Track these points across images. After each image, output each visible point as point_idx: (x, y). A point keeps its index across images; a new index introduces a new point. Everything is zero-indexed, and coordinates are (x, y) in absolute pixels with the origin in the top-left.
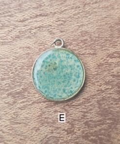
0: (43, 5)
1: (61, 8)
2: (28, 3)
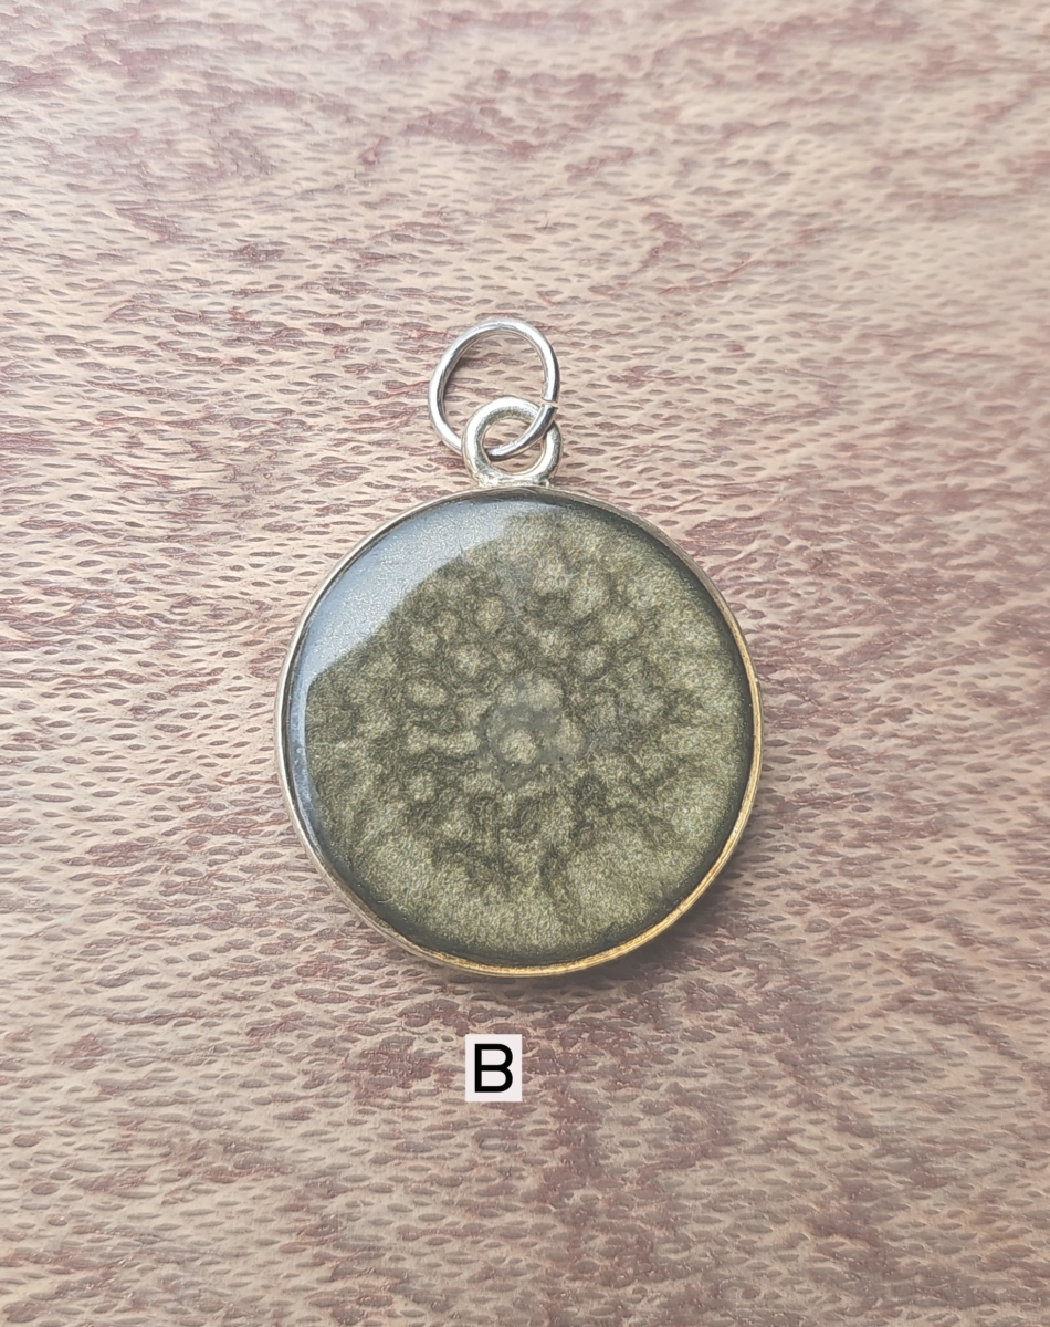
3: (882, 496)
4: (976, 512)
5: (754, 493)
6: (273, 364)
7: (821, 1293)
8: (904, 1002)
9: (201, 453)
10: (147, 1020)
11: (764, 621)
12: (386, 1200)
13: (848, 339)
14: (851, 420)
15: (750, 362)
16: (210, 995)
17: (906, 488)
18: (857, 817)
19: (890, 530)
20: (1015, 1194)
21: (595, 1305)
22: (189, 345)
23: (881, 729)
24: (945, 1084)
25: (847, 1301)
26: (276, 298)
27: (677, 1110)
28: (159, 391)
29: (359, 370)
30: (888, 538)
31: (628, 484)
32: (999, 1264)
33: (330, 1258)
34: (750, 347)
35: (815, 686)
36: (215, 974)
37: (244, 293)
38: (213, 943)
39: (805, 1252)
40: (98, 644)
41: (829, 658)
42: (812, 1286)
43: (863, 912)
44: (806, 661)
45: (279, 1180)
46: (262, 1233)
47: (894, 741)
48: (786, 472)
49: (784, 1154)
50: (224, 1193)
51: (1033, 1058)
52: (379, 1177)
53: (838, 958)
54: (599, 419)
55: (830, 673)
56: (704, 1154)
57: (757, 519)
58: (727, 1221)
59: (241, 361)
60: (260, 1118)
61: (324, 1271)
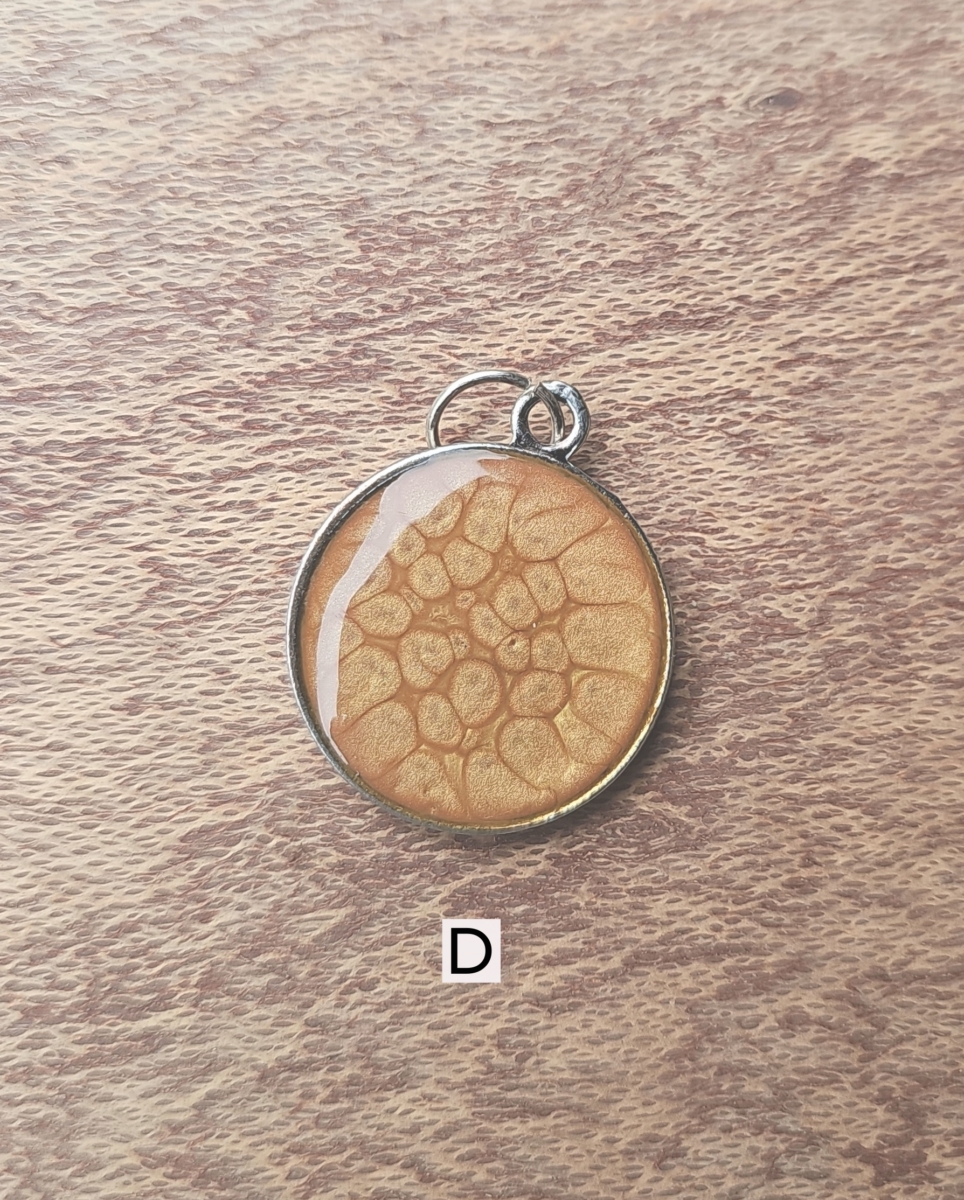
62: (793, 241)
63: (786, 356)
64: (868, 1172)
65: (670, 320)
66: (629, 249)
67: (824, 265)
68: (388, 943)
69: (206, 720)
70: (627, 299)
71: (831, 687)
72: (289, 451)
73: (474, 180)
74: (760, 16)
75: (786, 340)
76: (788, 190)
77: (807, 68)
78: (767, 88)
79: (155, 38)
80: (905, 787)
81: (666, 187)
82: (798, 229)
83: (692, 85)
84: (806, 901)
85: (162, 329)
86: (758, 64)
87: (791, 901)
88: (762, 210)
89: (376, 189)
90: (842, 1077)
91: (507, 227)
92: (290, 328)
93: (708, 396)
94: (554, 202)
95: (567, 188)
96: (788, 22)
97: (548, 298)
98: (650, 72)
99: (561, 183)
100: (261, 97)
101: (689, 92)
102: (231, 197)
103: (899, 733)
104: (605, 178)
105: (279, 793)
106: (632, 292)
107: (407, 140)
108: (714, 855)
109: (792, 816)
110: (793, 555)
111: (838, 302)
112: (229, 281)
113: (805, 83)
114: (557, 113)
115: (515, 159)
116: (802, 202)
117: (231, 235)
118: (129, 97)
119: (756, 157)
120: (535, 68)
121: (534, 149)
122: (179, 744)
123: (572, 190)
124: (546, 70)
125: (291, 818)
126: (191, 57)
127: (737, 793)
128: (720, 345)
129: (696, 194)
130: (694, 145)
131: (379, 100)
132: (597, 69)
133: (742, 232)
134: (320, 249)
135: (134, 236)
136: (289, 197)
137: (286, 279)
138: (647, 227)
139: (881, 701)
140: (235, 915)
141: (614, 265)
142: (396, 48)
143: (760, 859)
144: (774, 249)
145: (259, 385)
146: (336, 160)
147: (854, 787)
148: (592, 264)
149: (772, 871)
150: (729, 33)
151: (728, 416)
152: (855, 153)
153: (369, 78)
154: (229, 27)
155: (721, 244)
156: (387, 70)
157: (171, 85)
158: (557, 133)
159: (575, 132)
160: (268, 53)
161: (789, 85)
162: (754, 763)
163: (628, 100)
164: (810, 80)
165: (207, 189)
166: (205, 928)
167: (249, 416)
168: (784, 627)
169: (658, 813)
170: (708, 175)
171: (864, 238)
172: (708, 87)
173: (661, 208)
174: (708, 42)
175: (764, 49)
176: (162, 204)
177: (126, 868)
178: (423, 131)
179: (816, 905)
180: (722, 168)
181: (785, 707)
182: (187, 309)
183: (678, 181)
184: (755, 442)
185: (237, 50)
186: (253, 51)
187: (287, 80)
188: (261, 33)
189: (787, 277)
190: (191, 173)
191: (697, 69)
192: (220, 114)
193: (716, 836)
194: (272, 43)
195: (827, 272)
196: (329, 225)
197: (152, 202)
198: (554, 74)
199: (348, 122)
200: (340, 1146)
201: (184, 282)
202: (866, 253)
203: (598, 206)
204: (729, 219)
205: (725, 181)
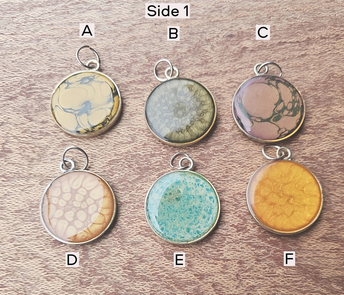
0: (209, 61)
1: (234, 66)
2: (190, 59)
3: (141, 155)
4: (157, 157)
5: (120, 155)
6: (46, 138)
7: (124, 278)
8: (140, 233)
9: (34, 152)
10: (21, 235)
11: (120, 175)
12: (56, 263)
13: (137, 131)
14: (137, 143)
15: (120, 135)
16: (31, 232)
17: (145, 154)
18: (134, 205)
19: (142, 160)
20: (156, 264)
21: (87, 279)
22: (33, 136)
23: (138, 191)
24: (146, 246)
25: (128, 280)
26: (47, 129)
27: (102, 250)
28: (28, 143)
29: (58, 139)
30: (141, 162)
31: (99, 154)
32: (153, 275)
33: (46, 271)
34: (121, 133)
35: (128, 185)
36: (31, 229)
37: (42, 128)
38: (32, 224)
39: (121, 272)
40: (17, 181)
41: (130, 180)
42: (122, 277)
43: (134, 219)
44: (127, 181)
45: (40, 259)
46: (36, 267)
47: (141, 193)
48: (125, 152)
49: (119, 257)
50: (31, 261)
51: (161, 243)
52: (55, 259)
53: (129, 227)
54: (96, 145)
55: (130, 183)
56: (105, 257)
57: (120, 159)
58: (109, 267)
59: (41, 138)
60: (37, 250)
61: (45, 273)
62: (231, 61)
63: (228, 81)
64: (236, 230)
65: (206, 74)
66: (199, 61)
67: (237, 65)
68: (146, 182)
69: (115, 141)
70: (198, 70)
71: (233, 141)
72: (133, 95)
73: (170, 49)
74: (227, 21)
75: (228, 78)
76: (231, 52)
77: (236, 30)
78: (227, 34)
79: (113, 24)
80: (247, 160)
81: (207, 51)
82: (232, 59)
83: (213, 33)
84: (226, 179)
85: (111, 74)
86: (226, 30)
87: (223, 179)
88: (225, 55)
89: (152, 50)
90: (231, 212)
91: (176, 57)
92: (134, 74)
93: (213, 88)
94: (185, 53)
95: (188, 51)
96: (232, 22)
97: (183, 70)
98: (205, 31)
99: (187, 50)
100: (131, 34)
101: (212, 34)
102: (125, 51)
103: (246, 150)
104: (195, 49)
105: (127, 154)
106: (199, 69)
107: (158, 42)
108: (209, 170)
109: (224, 164)
110: (228, 117)
111: (239, 72)
112: (124, 66)
113: (235, 33)
114: (187, 38)
115: (178, 46)
116: (233, 54)
117: (124, 58)
118: (107, 34)
119: (225, 46)
120: (183, 30)
121: (182, 44)
122: (109, 145)
123: (189, 51)
124: (185, 30)
125: (129, 159)
126: (119, 27)
127: (214, 159)
128: (216, 79)
129: (213, 52)
130: (213, 44)
131: (153, 35)
132: (195, 30)
133: (221, 59)
134: (141, 61)
135: (107, 58)
136: (135, 52)
137: (134, 65)
138: (203, 58)
139: (243, 144)
140: (118, 175)
141: (196, 64)
142: (157, 26)
143: (217, 171)
144: (227, 62)
145: (128, 84)
146: (145, 45)
147: (237, 159)
148: (192, 64)
149: (220, 174)
150: (221, 24)
151: (217, 92)
152: (244, 46)
153: (152, 31)
154: (126, 22)
155: (217, 61)
156: (155, 30)
157: (115, 32)
158: (186, 41)
159: (190, 41)
160: (133, 27)
161: (232, 33)
162: (218, 154)
163: (200, 36)
164: (236, 32)
165: (121, 50)
166: (112, 177)
167: (126, 89)
168: (225, 130)
169: (198, 162)
170: (215, 49)
171: (245, 61)
172: (216, 34)
173: (206, 55)
174: (216, 26)
175: (227, 27)
176: (112, 52)
177: (98, 166)
178: (161, 41)
179: (228, 180)
180: (218, 48)
181: (224, 144)
182: (116, 70)
183: (209, 50)
184: (221, 97)
185: (127, 26)
186: (131, 26)
187: (136, 31)
188: (132, 23)
189: (230, 67)
190: (118, 47)
191: (214, 30)
192: (124, 37)
193: (209, 167)
194: (134, 25)
195: (237, 67)
196: (143, 56)
197: (111, 52)
198: (187, 31)
199: (147, 39)
200: (135, 217)
201: (115, 66)
202: (245, 64)
203: (194, 54)
204: (219, 57)
205: (218, 50)
